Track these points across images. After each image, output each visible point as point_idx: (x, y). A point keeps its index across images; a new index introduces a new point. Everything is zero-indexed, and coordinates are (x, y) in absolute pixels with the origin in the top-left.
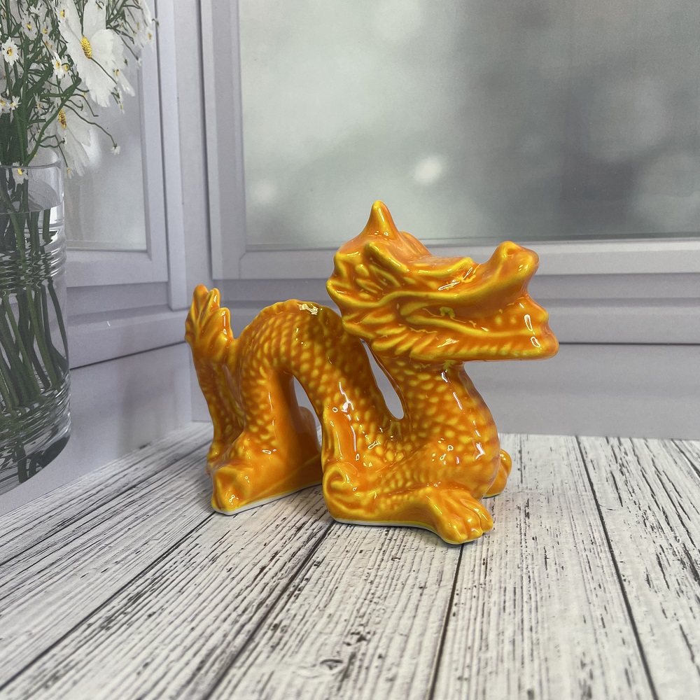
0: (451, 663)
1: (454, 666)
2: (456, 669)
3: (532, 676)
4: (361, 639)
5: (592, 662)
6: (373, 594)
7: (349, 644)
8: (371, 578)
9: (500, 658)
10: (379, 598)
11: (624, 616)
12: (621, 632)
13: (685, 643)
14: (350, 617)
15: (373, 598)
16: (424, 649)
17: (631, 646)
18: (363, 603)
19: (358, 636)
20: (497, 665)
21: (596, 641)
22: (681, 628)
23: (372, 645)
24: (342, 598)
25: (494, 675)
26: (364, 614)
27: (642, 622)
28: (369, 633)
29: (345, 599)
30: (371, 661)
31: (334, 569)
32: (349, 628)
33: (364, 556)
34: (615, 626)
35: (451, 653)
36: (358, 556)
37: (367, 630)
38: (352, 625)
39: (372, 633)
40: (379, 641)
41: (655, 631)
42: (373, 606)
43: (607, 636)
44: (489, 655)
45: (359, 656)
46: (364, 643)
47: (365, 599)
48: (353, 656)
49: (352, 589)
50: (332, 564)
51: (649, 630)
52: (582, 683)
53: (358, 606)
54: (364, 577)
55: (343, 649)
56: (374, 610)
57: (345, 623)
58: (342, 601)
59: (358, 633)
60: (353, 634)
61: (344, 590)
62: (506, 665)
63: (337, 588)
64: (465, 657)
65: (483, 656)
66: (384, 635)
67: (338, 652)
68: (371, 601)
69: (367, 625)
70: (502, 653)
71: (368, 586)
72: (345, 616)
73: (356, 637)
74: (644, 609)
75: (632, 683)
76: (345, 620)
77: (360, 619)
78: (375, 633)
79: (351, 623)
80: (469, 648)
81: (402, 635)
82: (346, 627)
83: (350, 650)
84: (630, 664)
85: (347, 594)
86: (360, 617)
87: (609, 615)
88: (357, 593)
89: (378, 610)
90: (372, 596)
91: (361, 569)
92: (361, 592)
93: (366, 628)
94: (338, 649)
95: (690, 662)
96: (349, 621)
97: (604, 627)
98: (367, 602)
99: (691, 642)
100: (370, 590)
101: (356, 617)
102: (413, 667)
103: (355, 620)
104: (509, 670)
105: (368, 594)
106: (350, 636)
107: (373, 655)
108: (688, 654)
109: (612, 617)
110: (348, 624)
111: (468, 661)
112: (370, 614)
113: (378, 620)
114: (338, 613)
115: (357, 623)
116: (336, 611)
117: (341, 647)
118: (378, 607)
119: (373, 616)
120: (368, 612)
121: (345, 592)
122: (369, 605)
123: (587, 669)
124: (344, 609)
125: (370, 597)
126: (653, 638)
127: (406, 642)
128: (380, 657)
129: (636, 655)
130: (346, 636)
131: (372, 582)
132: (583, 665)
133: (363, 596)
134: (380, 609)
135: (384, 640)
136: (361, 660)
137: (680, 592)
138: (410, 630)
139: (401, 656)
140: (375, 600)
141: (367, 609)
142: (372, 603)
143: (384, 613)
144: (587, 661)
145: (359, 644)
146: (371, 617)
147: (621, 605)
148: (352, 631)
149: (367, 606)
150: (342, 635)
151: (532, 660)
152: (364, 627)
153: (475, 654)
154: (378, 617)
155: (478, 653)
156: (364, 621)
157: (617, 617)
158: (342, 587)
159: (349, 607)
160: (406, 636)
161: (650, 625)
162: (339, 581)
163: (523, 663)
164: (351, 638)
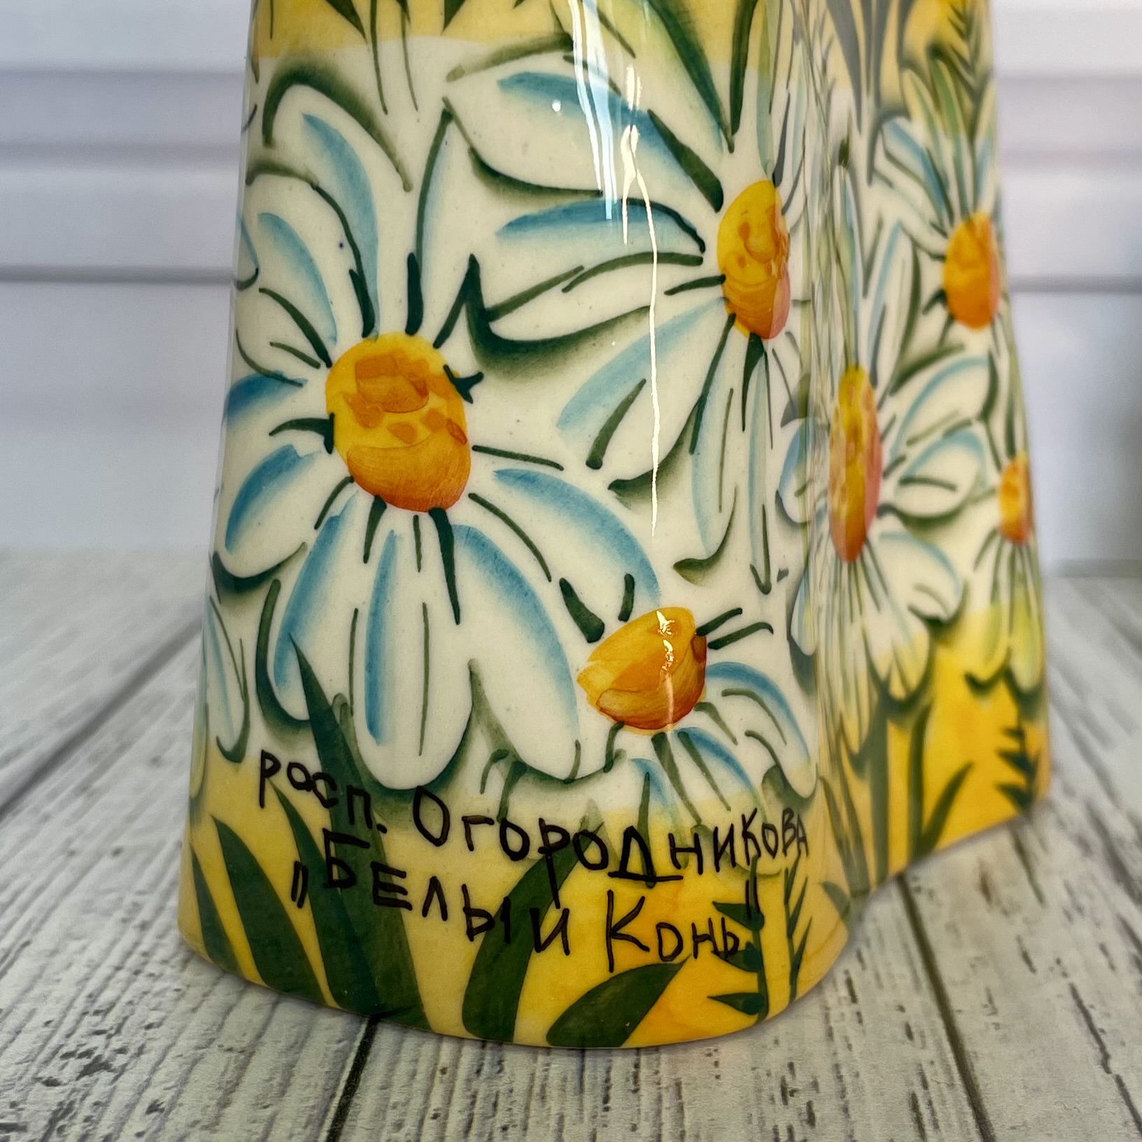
0: (381, 1112)
1: (392, 1116)
2: (399, 1126)
3: (634, 1128)
4: (96, 1066)
5: (815, 1085)
6: (145, 954)
7: (51, 1083)
8: (144, 915)
9: (537, 1090)
10: (165, 962)
11: (914, 972)
12: (902, 1009)
13: (1085, 1027)
14: (64, 1015)
15: (145, 963)
16: (297, 1081)
17: (930, 1042)
18: (109, 978)
19: (86, 1061)
20: (527, 1108)
21: (830, 1034)
22: (1074, 993)
23: (129, 1081)
24: (43, 969)
25: (513, 1133)
26: (112, 1005)
27: (965, 982)
28: (122, 1051)
29: (48, 972)
30: (121, 1122)
31: (23, 897)
32: (55, 1041)
33: (126, 862)
34: (886, 998)
35: (386, 1086)
36: (107, 863)
37: (116, 1043)
38: (68, 1036)
39: (132, 1050)
40: (154, 1070)
41: (998, 1002)
42: (141, 983)
43: (860, 1021)
44: (502, 1085)
45: (85, 1110)
46: (105, 1076)
47: (118, 968)
48: (64, 1111)
49: (74, 945)
50: (15, 885)
51: (985, 1001)
52: (783, 1136)
53: (91, 987)
54: (120, 914)
55: (31, 1098)
56: (145, 993)
57: (47, 1030)
58: (40, 976)
59: (88, 1054)
60: (67, 1056)
61: (51, 946)
62: (554, 1106)
63: (27, 944)
64: (428, 1094)
65: (482, 1088)
66: (172, 1053)
67: (13, 1105)
68: (137, 973)
69: (118, 1031)
70: (546, 1078)
71: (131, 935)
72: (49, 1011)
73: (75, 1065)
74: (971, 952)
75: (929, 1129)
76: (47, 1023)
77: (98, 1018)
78: (141, 1051)
79: (64, 1029)
80: (444, 1071)
81: (230, 1050)
82: (49, 1038)
83: (54, 1096)
84: (925, 1085)
85: (59, 960)
86: (97, 1013)
87: (869, 974)
88: (94, 951)
89: (157, 994)
90: (143, 959)
91: (113, 896)
92: (107, 952)
93: (114, 1039)
94: (14, 1096)
95: (1099, 1070)
96: (60, 1022)
97: (854, 999)
98: (122, 975)
99: (1099, 1025)
100: (136, 944)
101: (85, 1013)
102: (259, 1128)
103: (78, 1022)
104: (561, 1118)
105: (129, 954)
106: (57, 1061)
107: (131, 1107)
108: (1092, 1052)
109: (877, 977)
110: (53, 1033)
111: (436, 1102)
112: (130, 1003)
113: (153, 1017)
114: (25, 1007)
115: (82, 1030)
116: (18, 1001)
117: (26, 1091)
118: (159, 986)
119: (140, 1010)
120: (125, 999)
121: (54, 953)
122: (129, 982)
123: (799, 1102)
124: (45, 997)
125: (132, 962)
126: (994, 1019)
127: (243, 1067)
128: (153, 1108)
129: (944, 1061)
130: (47, 1062)
131: (144, 926)
132: (786, 1093)
133: (114, 959)
134: (165, 990)
135: (171, 1066)
136: (87, 1119)
137: (1074, 911)
138: (259, 1036)
139: (224, 1103)
140: (150, 968)
141: (123, 991)
142: (141, 977)
143: (177, 1000)
144: (800, 1081)
145: (85, 1079)
146: (133, 1012)
147: (906, 946)
148: (64, 1050)
149: (120, 985)
150: (30, 1059)
151: (636, 1091)
152: (110, 1037)
153: (460, 1084)
154: (154, 1009)
155: (469, 1081)
156: (110, 1022)
157: (891, 976)
158: (43, 941)
159: (64, 989)
160: (242, 1052)
161: (988, 990)
162: (36, 927)
163: (606, 1100)
164: (63, 1067)
